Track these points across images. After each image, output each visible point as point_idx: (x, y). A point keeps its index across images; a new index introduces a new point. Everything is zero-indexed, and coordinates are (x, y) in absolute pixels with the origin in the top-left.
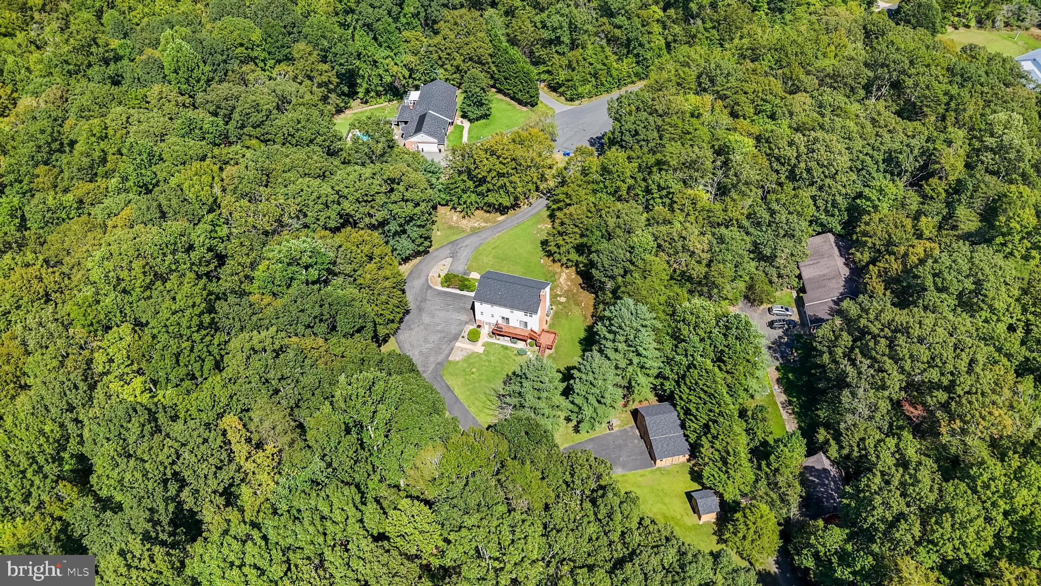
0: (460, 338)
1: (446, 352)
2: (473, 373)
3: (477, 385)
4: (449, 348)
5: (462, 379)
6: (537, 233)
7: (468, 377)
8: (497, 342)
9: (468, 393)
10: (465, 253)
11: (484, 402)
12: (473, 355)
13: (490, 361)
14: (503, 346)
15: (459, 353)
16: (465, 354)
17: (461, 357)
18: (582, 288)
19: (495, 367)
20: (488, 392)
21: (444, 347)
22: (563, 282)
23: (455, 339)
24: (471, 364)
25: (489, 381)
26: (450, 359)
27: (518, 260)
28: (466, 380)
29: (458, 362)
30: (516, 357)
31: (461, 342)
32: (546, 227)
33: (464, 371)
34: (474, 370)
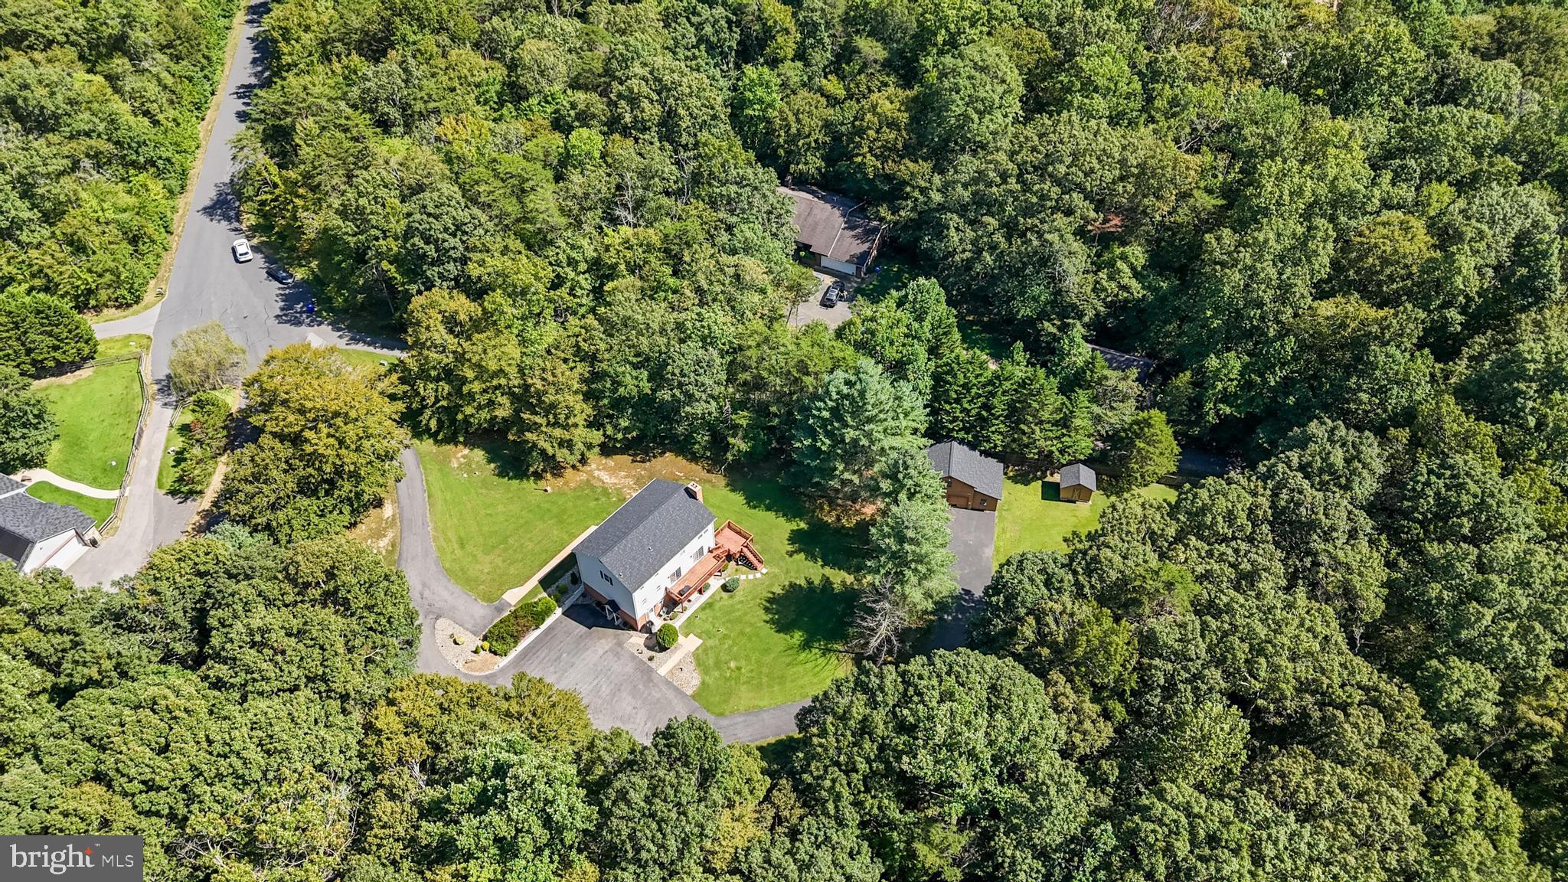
0: (652, 664)
1: (671, 694)
2: (739, 669)
3: (765, 670)
4: (663, 688)
5: (743, 688)
6: (471, 472)
7: (743, 679)
8: (688, 614)
9: (776, 688)
10: (445, 594)
11: (806, 672)
12: (699, 658)
13: (725, 637)
14: (703, 608)
15: (683, 675)
16: (692, 667)
17: (695, 675)
18: (643, 461)
19: (742, 633)
20: (788, 660)
21: (658, 695)
22: (614, 480)
23: (647, 672)
24: (718, 664)
25: (766, 651)
26: (689, 692)
27: (521, 521)
28: (747, 683)
29: (703, 683)
30: (737, 599)
31: (660, 665)
32: (464, 457)
33: (727, 679)
34: (732, 665)
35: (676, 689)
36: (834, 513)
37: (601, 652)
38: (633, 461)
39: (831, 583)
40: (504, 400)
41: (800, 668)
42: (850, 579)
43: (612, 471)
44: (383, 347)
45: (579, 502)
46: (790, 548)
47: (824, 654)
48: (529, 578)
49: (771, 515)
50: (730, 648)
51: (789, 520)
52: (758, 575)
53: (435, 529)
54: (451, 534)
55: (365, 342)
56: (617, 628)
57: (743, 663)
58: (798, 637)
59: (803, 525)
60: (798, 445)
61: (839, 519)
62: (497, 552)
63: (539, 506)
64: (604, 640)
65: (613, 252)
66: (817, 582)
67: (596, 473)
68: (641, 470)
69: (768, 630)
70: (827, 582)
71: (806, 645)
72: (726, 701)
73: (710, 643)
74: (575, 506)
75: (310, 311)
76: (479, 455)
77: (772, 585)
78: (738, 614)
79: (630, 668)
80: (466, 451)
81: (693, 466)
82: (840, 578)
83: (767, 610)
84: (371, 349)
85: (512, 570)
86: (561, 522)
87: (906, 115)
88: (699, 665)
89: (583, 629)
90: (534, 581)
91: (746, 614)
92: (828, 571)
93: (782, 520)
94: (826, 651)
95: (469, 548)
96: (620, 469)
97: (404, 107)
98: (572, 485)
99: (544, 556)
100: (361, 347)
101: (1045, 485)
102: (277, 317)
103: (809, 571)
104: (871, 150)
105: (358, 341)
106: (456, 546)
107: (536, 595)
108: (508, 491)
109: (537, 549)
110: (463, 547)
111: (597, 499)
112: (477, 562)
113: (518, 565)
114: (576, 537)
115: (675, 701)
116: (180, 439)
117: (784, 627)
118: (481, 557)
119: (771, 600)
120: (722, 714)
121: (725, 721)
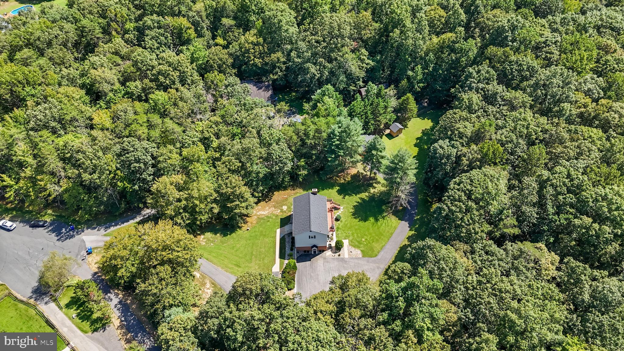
0: (341, 257)
1: (356, 261)
2: (366, 239)
3: (374, 235)
4: (352, 261)
5: (374, 244)
6: (213, 242)
7: (371, 241)
9: (382, 237)
11: (385, 227)
12: (351, 244)
13: (353, 234)
14: (337, 230)
15: (353, 253)
16: (353, 249)
17: (357, 250)
18: (270, 200)
19: (356, 230)
20: (376, 227)
21: (353, 264)
22: (266, 212)
23: (343, 260)
24: (360, 243)
25: (368, 229)
26: (361, 256)
27: (251, 245)
28: (373, 242)
29: (361, 251)
30: (344, 221)
31: (344, 255)
32: (204, 239)
33: (367, 244)
34: (363, 240)
35: (356, 258)
36: (342, 179)
37: (322, 265)
38: (267, 202)
39: (364, 199)
40: (214, 205)
41: (382, 227)
42: (367, 194)
43: (263, 209)
44: (123, 223)
45: (264, 226)
46: (341, 197)
47: (384, 219)
48: (275, 260)
49: (325, 191)
50: (357, 236)
51: (332, 189)
52: (342, 210)
53: (222, 268)
54: (230, 266)
55: (113, 226)
56: (318, 254)
57: (366, 237)
58: (372, 219)
59: (338, 188)
60: (330, 159)
61: (345, 180)
62: (253, 260)
63: (251, 236)
64: (318, 261)
65: (206, 133)
66: (360, 201)
67: (258, 213)
68: (271, 203)
69: (362, 223)
70: (361, 199)
71: (377, 220)
72: (373, 251)
73: (351, 238)
74: (264, 228)
75: (73, 229)
76: (209, 235)
77: (348, 210)
78: (349, 225)
79: (336, 263)
80: (202, 237)
81: (287, 191)
82: (364, 195)
83: (355, 218)
84: (118, 227)
85: (266, 261)
86: (265, 236)
87: (261, 39)
88: (354, 247)
89: (308, 263)
90: (278, 259)
91: (351, 223)
92: (358, 196)
93: (330, 190)
94: (383, 218)
95: (243, 266)
96: (265, 207)
97: (60, 121)
98: (254, 222)
99: (272, 250)
100: (112, 229)
101: (386, 135)
102: (58, 240)
103: (354, 199)
104: (255, 57)
105: (109, 227)
106: (237, 268)
107: (283, 263)
108: (234, 238)
109: (267, 249)
110: (240, 267)
111: (268, 221)
112: (250, 267)
113: (267, 258)
114: (276, 236)
115: (360, 262)
116: (72, 310)
117: (365, 219)
118: (250, 265)
119: (353, 215)
120: (376, 255)
121: (379, 257)
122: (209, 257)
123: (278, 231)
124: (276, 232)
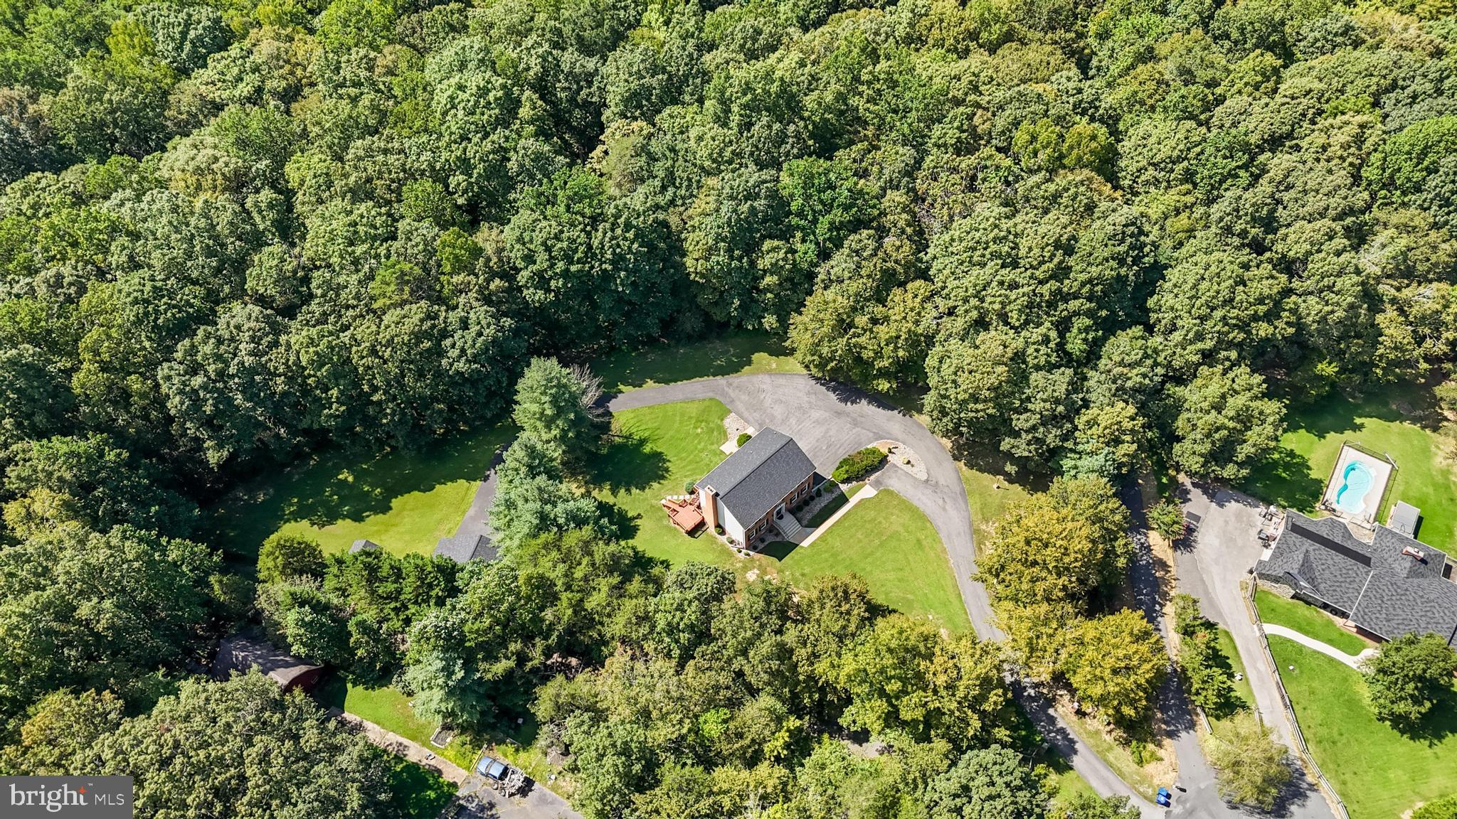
1: (746, 414)
2: (695, 428)
3: (676, 426)
7: (693, 421)
10: (925, 500)
11: (647, 423)
13: (702, 451)
16: (728, 432)
17: (727, 427)
19: (689, 454)
21: (756, 414)
26: (733, 414)
28: (690, 418)
30: (689, 480)
35: (742, 418)
39: (611, 489)
41: (650, 426)
46: (638, 522)
47: (630, 435)
48: (857, 506)
50: (700, 442)
52: (669, 497)
53: (947, 561)
54: (932, 554)
57: (692, 432)
58: (647, 449)
62: (887, 533)
66: (623, 491)
69: (669, 454)
70: (614, 491)
71: (642, 442)
72: (707, 407)
73: (713, 447)
77: (659, 490)
78: (691, 467)
82: (603, 494)
83: (667, 470)
85: (873, 514)
86: (834, 555)
88: (723, 433)
90: (853, 501)
91: (685, 467)
92: (612, 500)
93: (640, 548)
94: (629, 437)
95: (912, 539)
99: (847, 523)
103: (627, 501)
106: (925, 542)
107: (850, 490)
108: (887, 594)
109: (853, 530)
110: (919, 541)
111: (803, 575)
112: (904, 525)
113: (868, 518)
114: (820, 538)
115: (743, 410)
116: (1238, 694)
117: (658, 456)
118: (901, 529)
119: (663, 477)
120: (711, 399)
121: (711, 395)
122: (953, 598)
123: (805, 543)
124: (812, 545)
